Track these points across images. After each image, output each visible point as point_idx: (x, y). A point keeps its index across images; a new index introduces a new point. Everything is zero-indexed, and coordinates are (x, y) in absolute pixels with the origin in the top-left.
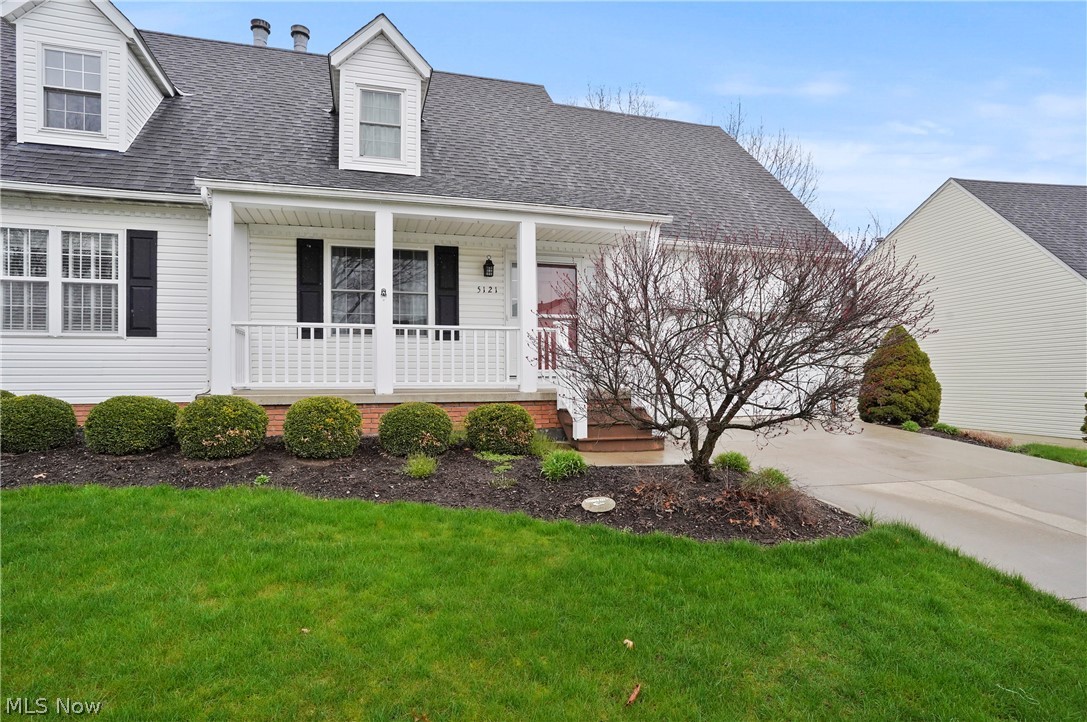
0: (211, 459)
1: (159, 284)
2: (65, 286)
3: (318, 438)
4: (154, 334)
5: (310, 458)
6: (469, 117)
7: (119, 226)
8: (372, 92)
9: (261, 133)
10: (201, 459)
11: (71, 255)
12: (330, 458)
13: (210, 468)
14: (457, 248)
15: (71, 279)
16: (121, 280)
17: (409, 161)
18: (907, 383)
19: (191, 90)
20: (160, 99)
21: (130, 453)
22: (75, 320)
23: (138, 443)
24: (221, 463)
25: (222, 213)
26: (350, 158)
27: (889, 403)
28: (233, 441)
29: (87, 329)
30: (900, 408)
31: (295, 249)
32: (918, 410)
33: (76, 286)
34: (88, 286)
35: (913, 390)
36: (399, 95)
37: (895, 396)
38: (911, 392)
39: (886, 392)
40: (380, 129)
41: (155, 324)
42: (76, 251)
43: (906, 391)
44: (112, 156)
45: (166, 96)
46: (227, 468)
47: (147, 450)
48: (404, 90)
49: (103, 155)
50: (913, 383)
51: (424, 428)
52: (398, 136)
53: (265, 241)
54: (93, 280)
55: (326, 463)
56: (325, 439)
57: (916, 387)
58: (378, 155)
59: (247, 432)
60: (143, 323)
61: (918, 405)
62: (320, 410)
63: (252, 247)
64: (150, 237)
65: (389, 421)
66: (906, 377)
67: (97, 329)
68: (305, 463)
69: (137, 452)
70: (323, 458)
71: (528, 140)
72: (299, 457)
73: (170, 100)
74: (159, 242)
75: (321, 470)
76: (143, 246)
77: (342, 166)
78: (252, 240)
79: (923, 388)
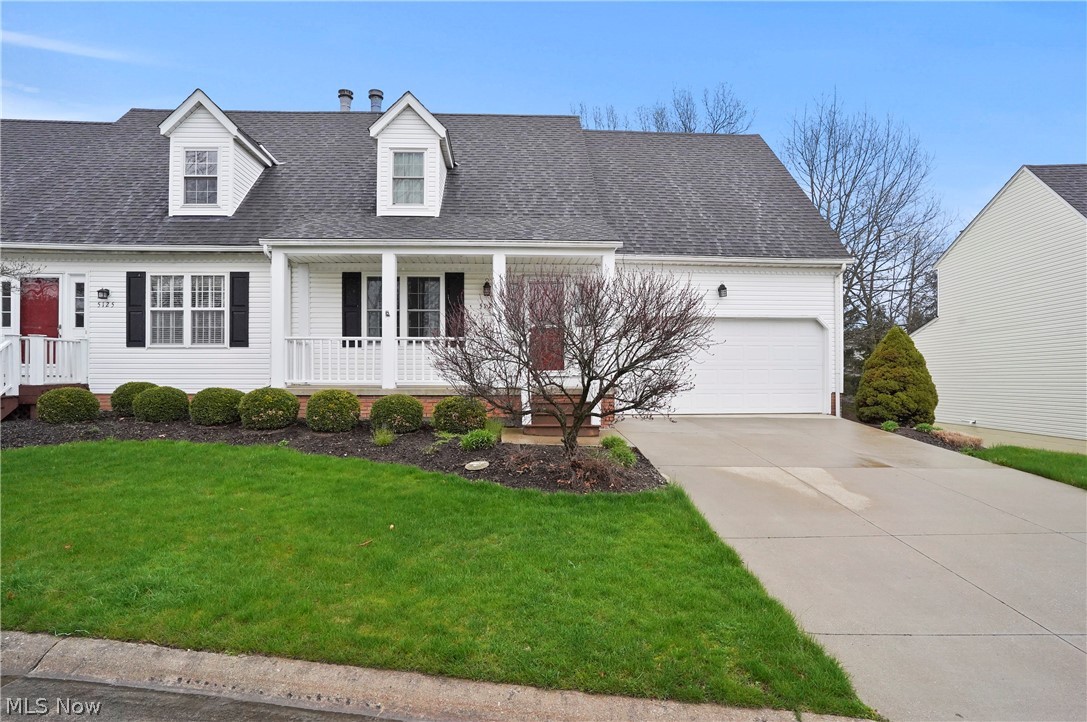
0: (259, 429)
1: (250, 310)
2: (193, 312)
3: (323, 417)
4: (247, 346)
5: (319, 431)
6: (498, 157)
7: (224, 269)
8: (401, 154)
9: (327, 191)
10: (253, 429)
11: (197, 291)
12: (333, 432)
13: (256, 435)
14: (463, 274)
15: (196, 308)
16: (226, 308)
17: (431, 204)
18: (893, 384)
19: (284, 159)
20: (262, 169)
21: (214, 425)
22: (199, 336)
23: (218, 418)
24: (264, 433)
25: (279, 260)
26: (385, 206)
27: (877, 404)
28: (271, 418)
29: (206, 342)
30: (886, 409)
31: (341, 280)
32: (904, 411)
33: (200, 312)
34: (207, 312)
35: (902, 391)
36: (422, 154)
37: (881, 397)
38: (899, 394)
39: (875, 393)
40: (409, 182)
41: (248, 338)
42: (200, 289)
43: (893, 393)
44: (223, 220)
45: (266, 167)
46: (266, 435)
47: (224, 423)
48: (426, 149)
49: (218, 220)
50: (901, 384)
51: (396, 412)
52: (422, 185)
53: (320, 275)
54: (209, 308)
55: (330, 435)
56: (328, 418)
57: (905, 389)
58: (407, 201)
59: (281, 412)
60: (240, 338)
61: (903, 405)
62: (325, 398)
63: (312, 280)
64: (245, 276)
65: (376, 407)
66: (895, 378)
67: (212, 342)
68: (315, 434)
69: (217, 424)
70: (327, 431)
71: (544, 173)
72: (314, 431)
73: (269, 171)
74: (250, 280)
75: (323, 439)
76: (240, 282)
77: (380, 213)
78: (311, 275)
79: (911, 390)
